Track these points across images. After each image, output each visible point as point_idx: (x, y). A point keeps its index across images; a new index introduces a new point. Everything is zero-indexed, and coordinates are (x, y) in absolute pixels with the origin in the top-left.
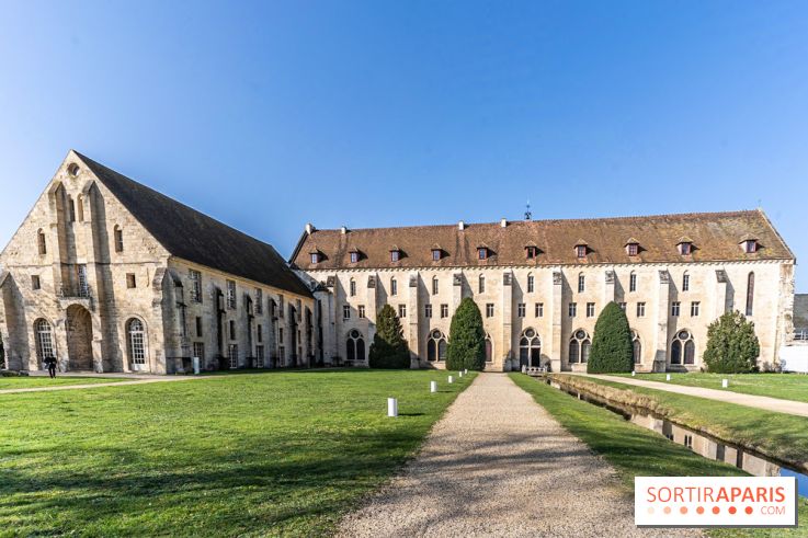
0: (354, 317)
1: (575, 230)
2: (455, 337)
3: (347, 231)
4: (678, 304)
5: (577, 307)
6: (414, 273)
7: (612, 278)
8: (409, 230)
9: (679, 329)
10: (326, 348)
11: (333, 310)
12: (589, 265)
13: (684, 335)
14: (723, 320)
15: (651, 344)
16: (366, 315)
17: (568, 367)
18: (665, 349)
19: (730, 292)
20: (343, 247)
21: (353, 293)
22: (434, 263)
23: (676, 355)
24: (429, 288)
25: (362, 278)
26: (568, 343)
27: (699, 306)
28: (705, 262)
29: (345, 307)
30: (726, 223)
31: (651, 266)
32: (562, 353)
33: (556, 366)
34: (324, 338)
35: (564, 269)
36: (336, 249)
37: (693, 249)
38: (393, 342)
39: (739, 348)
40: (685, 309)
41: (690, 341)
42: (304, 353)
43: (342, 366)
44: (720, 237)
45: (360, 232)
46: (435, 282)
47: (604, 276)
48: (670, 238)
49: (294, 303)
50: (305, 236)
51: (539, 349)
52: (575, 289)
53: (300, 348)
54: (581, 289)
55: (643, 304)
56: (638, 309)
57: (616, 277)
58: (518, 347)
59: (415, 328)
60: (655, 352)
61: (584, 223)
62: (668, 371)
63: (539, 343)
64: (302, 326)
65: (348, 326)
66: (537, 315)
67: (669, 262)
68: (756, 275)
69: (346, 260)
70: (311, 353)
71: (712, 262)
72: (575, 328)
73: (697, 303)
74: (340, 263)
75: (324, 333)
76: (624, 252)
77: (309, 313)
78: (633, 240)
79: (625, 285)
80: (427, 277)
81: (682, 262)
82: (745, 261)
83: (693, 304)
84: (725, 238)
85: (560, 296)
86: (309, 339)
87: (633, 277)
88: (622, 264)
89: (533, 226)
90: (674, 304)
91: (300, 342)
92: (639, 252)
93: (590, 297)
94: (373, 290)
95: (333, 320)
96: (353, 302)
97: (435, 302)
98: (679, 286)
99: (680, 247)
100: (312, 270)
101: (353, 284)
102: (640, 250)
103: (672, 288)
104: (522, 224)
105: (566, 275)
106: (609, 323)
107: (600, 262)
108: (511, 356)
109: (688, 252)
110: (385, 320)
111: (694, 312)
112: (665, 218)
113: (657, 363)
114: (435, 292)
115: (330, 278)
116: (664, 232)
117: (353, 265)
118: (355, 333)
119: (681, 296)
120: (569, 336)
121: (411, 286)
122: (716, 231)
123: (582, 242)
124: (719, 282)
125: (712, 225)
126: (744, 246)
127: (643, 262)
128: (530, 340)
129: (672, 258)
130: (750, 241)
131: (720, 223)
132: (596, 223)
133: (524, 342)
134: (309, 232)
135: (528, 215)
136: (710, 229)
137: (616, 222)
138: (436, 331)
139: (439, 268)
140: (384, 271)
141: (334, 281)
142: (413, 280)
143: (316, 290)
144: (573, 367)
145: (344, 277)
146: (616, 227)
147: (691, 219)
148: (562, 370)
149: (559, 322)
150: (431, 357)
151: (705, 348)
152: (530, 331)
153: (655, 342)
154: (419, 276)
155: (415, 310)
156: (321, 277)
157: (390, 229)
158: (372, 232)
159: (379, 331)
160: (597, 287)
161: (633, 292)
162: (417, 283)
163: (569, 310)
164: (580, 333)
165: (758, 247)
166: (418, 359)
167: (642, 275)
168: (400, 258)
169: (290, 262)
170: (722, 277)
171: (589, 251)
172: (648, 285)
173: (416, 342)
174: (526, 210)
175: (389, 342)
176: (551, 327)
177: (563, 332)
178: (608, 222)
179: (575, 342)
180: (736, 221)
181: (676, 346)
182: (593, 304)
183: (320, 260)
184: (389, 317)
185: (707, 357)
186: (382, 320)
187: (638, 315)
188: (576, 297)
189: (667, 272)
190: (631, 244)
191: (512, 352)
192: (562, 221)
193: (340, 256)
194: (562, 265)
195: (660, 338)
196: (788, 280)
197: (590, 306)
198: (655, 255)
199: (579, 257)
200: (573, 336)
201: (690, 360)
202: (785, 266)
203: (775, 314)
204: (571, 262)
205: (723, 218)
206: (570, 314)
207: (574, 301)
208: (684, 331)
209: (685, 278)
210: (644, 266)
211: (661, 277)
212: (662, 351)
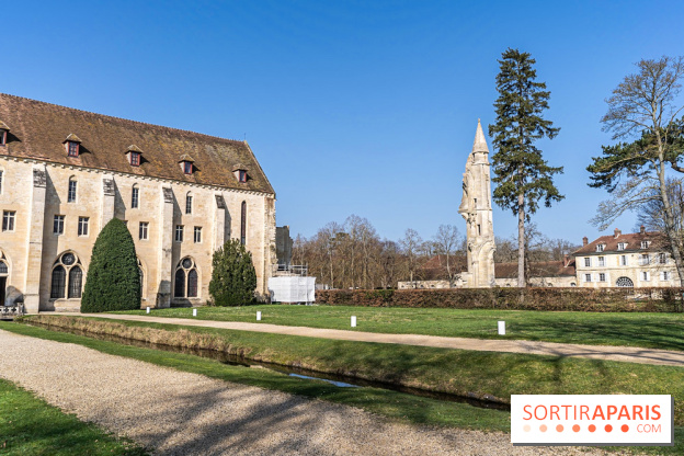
1: (63, 120)
4: (182, 227)
5: (65, 220)
7: (112, 189)
9: (182, 256)
12: (83, 168)
13: (187, 263)
14: (226, 248)
15: (154, 273)
17: (49, 305)
18: (169, 279)
19: (228, 218)
23: (179, 286)
26: (51, 271)
27: (202, 231)
28: (206, 185)
30: (221, 149)
31: (154, 182)
32: (42, 284)
35: (50, 168)
37: (195, 169)
40: (188, 232)
41: (193, 270)
44: (217, 162)
47: (102, 185)
48: (172, 153)
51: (3, 279)
52: (63, 197)
54: (71, 197)
55: (146, 224)
56: (141, 230)
57: (116, 188)
60: (159, 282)
61: (75, 114)
62: (173, 306)
63: (6, 270)
67: (173, 179)
68: (247, 205)
71: (212, 186)
72: (61, 249)
73: (200, 228)
76: (125, 159)
78: (135, 147)
81: (187, 182)
82: (239, 190)
83: (195, 228)
84: (221, 164)
85: (43, 204)
87: (135, 191)
88: (123, 173)
90: (178, 227)
92: (141, 163)
93: (85, 209)
98: (183, 208)
99: (182, 165)
102: (143, 160)
103: (176, 209)
105: (52, 177)
106: (113, 245)
107: (97, 167)
109: (190, 171)
111: (197, 238)
112: (166, 130)
113: (161, 296)
116: (165, 145)
119: (184, 218)
120: (52, 260)
122: (213, 155)
123: (75, 137)
124: (219, 208)
125: (209, 148)
126: (237, 174)
127: (147, 175)
129: (174, 175)
130: (242, 171)
131: (215, 148)
132: (89, 117)
136: (207, 151)
137: (113, 121)
144: (56, 304)
146: (114, 128)
147: (190, 137)
148: (40, 310)
149: (40, 240)
151: (210, 278)
153: (159, 270)
160: (93, 197)
161: (135, 209)
163: (53, 223)
164: (68, 255)
165: (248, 178)
167: (146, 189)
170: (221, 203)
171: (82, 150)
172: (152, 202)
176: (27, 246)
177: (45, 253)
179: (60, 268)
180: (228, 149)
181: (179, 276)
182: (87, 219)
185: (213, 288)
187: (141, 237)
188: (64, 207)
189: (171, 190)
190: (133, 152)
192: (45, 104)
194: (48, 163)
195: (164, 267)
196: (271, 213)
197: (83, 222)
198: (159, 169)
199: (69, 155)
200: (57, 261)
201: (193, 292)
202: (268, 199)
203: (263, 245)
204: (59, 160)
205: (217, 142)
206: (55, 230)
207: (62, 213)
208: (187, 259)
209: (189, 199)
210: (148, 180)
211: (165, 195)
212: (166, 282)
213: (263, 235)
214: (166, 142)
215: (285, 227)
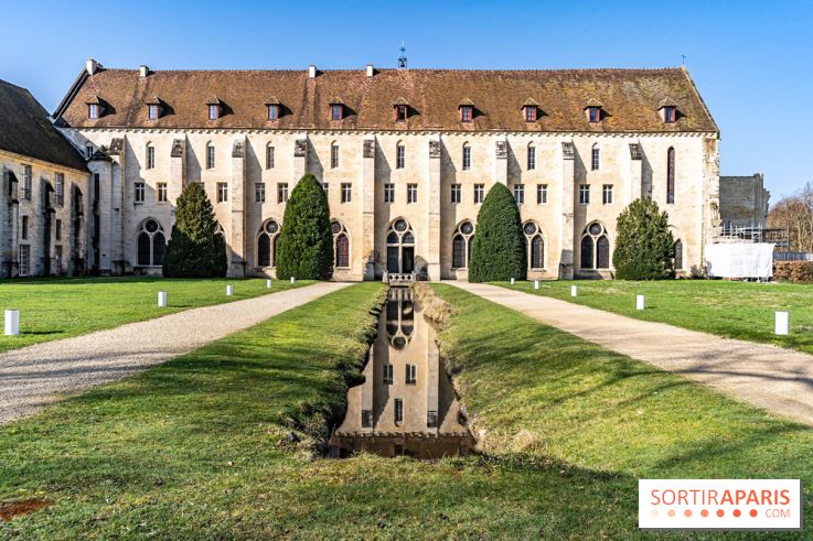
0: (151, 199)
1: (462, 85)
2: (290, 231)
3: (149, 73)
4: (588, 187)
5: (462, 189)
6: (239, 137)
7: (506, 150)
8: (239, 75)
9: (589, 220)
10: (104, 247)
11: (118, 190)
12: (476, 132)
13: (596, 229)
14: (632, 209)
15: (555, 241)
16: (168, 197)
17: (451, 274)
18: (571, 248)
19: (646, 173)
20: (140, 96)
21: (150, 164)
22: (269, 124)
23: (586, 256)
24: (262, 159)
25: (164, 141)
26: (450, 240)
27: (613, 190)
28: (617, 132)
29: (137, 185)
30: (645, 83)
31: (552, 136)
32: (442, 254)
33: (434, 273)
34: (102, 232)
35: (444, 137)
36: (128, 98)
37: (603, 115)
38: (198, 237)
39: (650, 246)
40: (595, 194)
41: (603, 237)
42: (66, 255)
43: (130, 274)
44: (636, 101)
45: (168, 74)
46: (270, 150)
47: (495, 148)
48: (578, 99)
49: (52, 178)
50: (84, 78)
51: (412, 249)
52: (457, 162)
53: (59, 248)
54: (466, 164)
55: (545, 187)
56: (539, 193)
57: (510, 150)
58: (385, 245)
59: (239, 218)
60: (560, 252)
61: (474, 75)
62: (576, 277)
63: (412, 240)
64: (63, 213)
65: (141, 214)
66: (409, 201)
67: (574, 131)
68: (676, 150)
69: (142, 114)
70: (77, 254)
71: (625, 133)
72: (459, 219)
73: (610, 187)
74: (133, 120)
75: (102, 225)
76: (521, 116)
77: (77, 193)
78: (532, 101)
79: (522, 160)
80: (258, 142)
81: (590, 132)
82: (663, 132)
83: (605, 187)
84: (642, 102)
85: (438, 174)
86: (76, 234)
87: (531, 151)
88: (517, 132)
89: (409, 77)
90: (582, 187)
91: (58, 237)
92: (538, 117)
93: (478, 176)
94: (179, 161)
95: (118, 204)
96: (150, 178)
97: (270, 179)
98: (587, 163)
99: (587, 111)
100: (88, 129)
101: (150, 151)
102: (540, 114)
103: (578, 165)
104: (394, 73)
105: (448, 146)
106: (494, 211)
107: (489, 128)
108: (375, 260)
109: (597, 119)
110: (189, 204)
111: (607, 198)
112: (575, 72)
113: (563, 267)
114: (270, 165)
115: (114, 142)
116: (571, 92)
117: (151, 124)
118: (152, 224)
119: (590, 177)
120: (452, 230)
121: (234, 156)
122: (632, 93)
123: (467, 101)
124: (633, 159)
125: (628, 85)
126: (662, 114)
127: (543, 131)
128: (400, 235)
129: (577, 126)
130: (668, 108)
131: (637, 83)
132: (490, 75)
133: (392, 238)
134: (91, 72)
135: (403, 62)
136: (625, 89)
137: (514, 75)
138: (271, 222)
139: (276, 130)
140: (197, 133)
141: (120, 145)
142: (238, 147)
143: (91, 159)
145: (137, 141)
146: (514, 82)
147: (605, 75)
148: (442, 279)
149: (438, 210)
150: (263, 261)
152: (400, 222)
153: (561, 238)
154: (247, 141)
155: (240, 192)
156: (102, 139)
157: (212, 73)
158: (185, 75)
159: (178, 221)
160: (484, 161)
161: (531, 170)
162: (244, 152)
163: (450, 194)
164: (466, 224)
165: (679, 115)
166: (244, 264)
167: (542, 147)
168: (221, 115)
169: (55, 116)
170: (637, 153)
171: (476, 113)
172: (551, 161)
173: (240, 237)
174: (400, 55)
175: (193, 238)
176: (427, 217)
177: (443, 224)
178: (505, 75)
179: (459, 238)
180: (656, 82)
181: (587, 242)
182: (482, 186)
183: (101, 115)
184: (195, 200)
185: (617, 258)
186: (184, 204)
187: (539, 201)
188: (460, 175)
189: (572, 144)
190: (529, 107)
191: (376, 253)
192: (446, 71)
193: (134, 109)
194: (442, 132)
195: (565, 234)
196: (712, 159)
197: (479, 189)
198: (558, 121)
199: (463, 121)
200: (457, 231)
201: (602, 263)
202: (708, 141)
203: (699, 201)
204: (452, 128)
205: (640, 76)
206: (453, 200)
207: (458, 182)
208: (595, 224)
209: (595, 153)
210: (544, 136)
211: (565, 152)
212: (569, 251)
213: (699, 189)
214: (574, 87)
215: (756, 176)
